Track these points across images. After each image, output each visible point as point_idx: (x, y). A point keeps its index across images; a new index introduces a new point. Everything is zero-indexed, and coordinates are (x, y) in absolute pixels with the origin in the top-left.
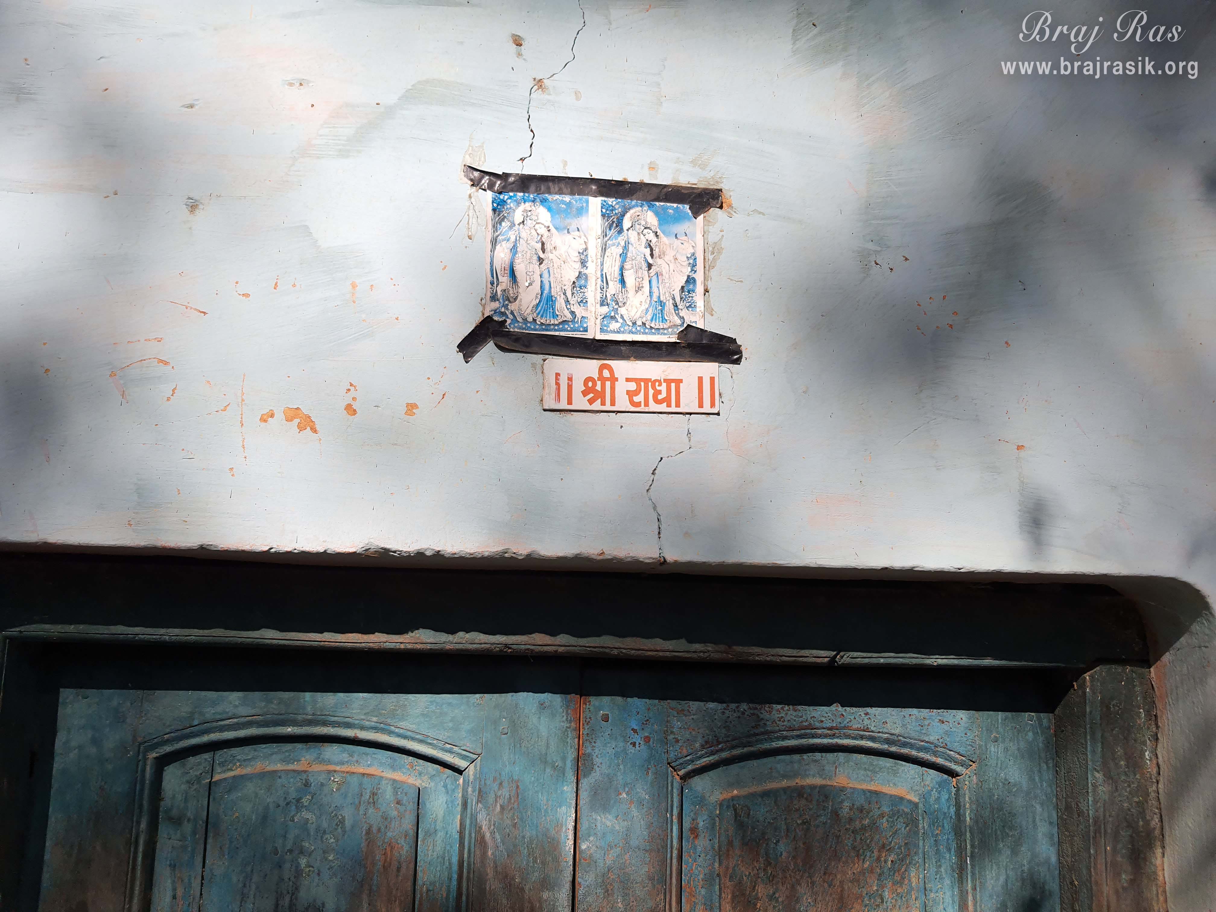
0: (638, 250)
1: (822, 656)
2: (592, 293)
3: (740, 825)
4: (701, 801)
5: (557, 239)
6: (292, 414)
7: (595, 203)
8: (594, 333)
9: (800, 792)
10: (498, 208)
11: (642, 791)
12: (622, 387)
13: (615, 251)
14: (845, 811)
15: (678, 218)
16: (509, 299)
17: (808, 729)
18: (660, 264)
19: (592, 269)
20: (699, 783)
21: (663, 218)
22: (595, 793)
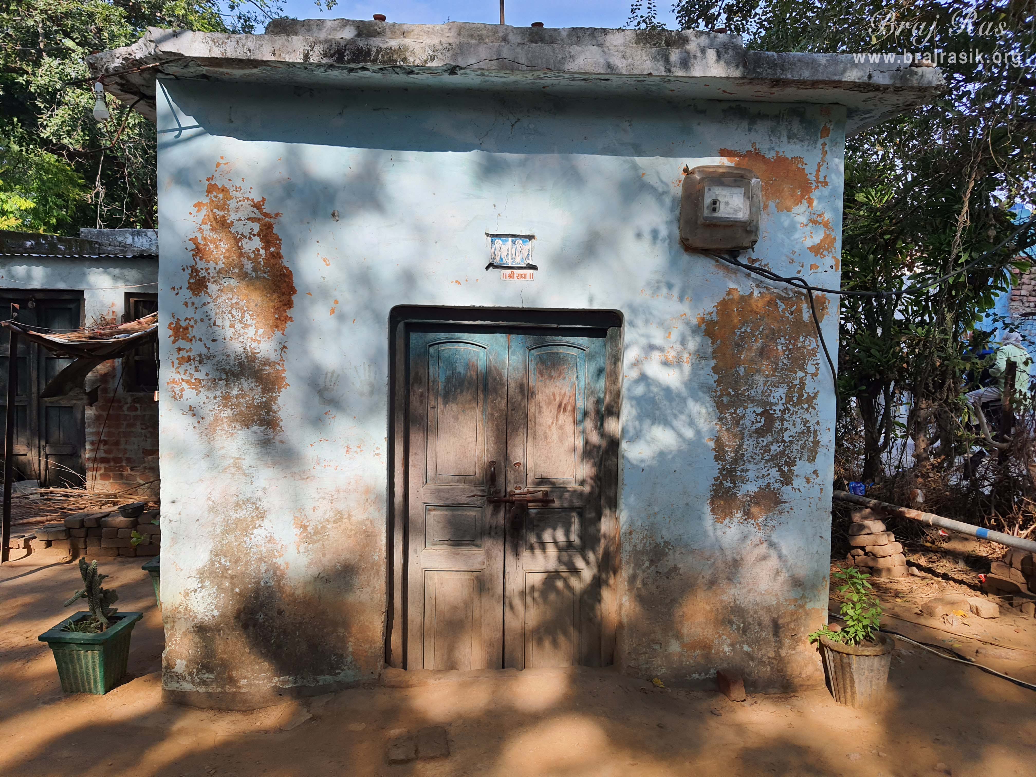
0: (519, 248)
1: (555, 325)
2: (510, 257)
3: (540, 359)
4: (533, 354)
5: (503, 247)
6: (457, 282)
7: (510, 239)
8: (510, 265)
9: (552, 353)
10: (493, 242)
11: (521, 352)
12: (516, 275)
13: (514, 249)
14: (562, 356)
15: (526, 241)
16: (494, 259)
17: (555, 341)
18: (523, 251)
19: (510, 253)
20: (533, 351)
21: (523, 241)
22: (512, 352)
